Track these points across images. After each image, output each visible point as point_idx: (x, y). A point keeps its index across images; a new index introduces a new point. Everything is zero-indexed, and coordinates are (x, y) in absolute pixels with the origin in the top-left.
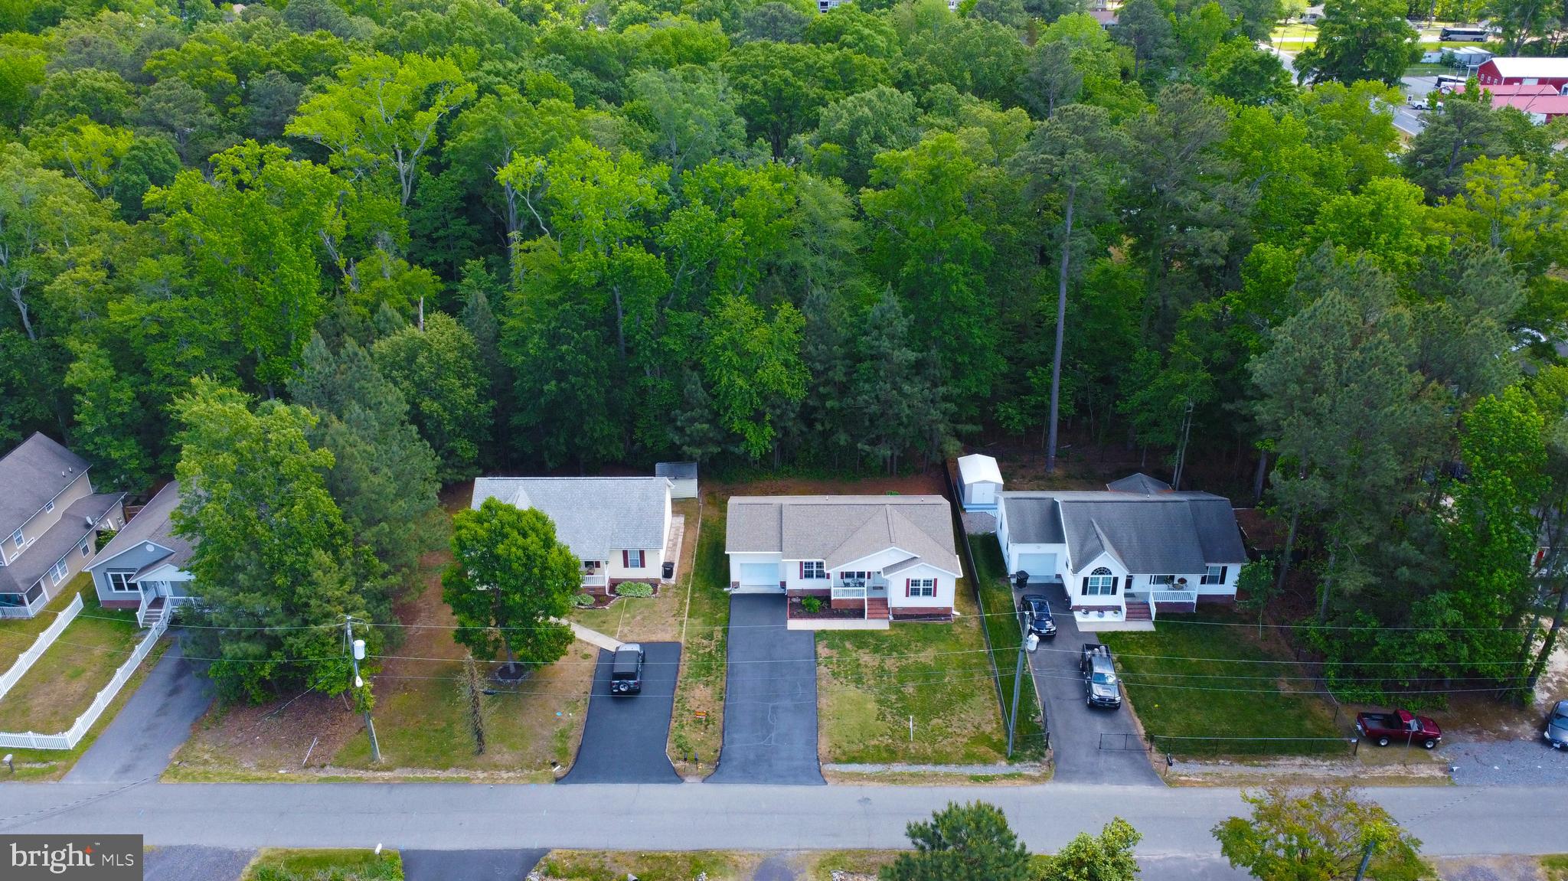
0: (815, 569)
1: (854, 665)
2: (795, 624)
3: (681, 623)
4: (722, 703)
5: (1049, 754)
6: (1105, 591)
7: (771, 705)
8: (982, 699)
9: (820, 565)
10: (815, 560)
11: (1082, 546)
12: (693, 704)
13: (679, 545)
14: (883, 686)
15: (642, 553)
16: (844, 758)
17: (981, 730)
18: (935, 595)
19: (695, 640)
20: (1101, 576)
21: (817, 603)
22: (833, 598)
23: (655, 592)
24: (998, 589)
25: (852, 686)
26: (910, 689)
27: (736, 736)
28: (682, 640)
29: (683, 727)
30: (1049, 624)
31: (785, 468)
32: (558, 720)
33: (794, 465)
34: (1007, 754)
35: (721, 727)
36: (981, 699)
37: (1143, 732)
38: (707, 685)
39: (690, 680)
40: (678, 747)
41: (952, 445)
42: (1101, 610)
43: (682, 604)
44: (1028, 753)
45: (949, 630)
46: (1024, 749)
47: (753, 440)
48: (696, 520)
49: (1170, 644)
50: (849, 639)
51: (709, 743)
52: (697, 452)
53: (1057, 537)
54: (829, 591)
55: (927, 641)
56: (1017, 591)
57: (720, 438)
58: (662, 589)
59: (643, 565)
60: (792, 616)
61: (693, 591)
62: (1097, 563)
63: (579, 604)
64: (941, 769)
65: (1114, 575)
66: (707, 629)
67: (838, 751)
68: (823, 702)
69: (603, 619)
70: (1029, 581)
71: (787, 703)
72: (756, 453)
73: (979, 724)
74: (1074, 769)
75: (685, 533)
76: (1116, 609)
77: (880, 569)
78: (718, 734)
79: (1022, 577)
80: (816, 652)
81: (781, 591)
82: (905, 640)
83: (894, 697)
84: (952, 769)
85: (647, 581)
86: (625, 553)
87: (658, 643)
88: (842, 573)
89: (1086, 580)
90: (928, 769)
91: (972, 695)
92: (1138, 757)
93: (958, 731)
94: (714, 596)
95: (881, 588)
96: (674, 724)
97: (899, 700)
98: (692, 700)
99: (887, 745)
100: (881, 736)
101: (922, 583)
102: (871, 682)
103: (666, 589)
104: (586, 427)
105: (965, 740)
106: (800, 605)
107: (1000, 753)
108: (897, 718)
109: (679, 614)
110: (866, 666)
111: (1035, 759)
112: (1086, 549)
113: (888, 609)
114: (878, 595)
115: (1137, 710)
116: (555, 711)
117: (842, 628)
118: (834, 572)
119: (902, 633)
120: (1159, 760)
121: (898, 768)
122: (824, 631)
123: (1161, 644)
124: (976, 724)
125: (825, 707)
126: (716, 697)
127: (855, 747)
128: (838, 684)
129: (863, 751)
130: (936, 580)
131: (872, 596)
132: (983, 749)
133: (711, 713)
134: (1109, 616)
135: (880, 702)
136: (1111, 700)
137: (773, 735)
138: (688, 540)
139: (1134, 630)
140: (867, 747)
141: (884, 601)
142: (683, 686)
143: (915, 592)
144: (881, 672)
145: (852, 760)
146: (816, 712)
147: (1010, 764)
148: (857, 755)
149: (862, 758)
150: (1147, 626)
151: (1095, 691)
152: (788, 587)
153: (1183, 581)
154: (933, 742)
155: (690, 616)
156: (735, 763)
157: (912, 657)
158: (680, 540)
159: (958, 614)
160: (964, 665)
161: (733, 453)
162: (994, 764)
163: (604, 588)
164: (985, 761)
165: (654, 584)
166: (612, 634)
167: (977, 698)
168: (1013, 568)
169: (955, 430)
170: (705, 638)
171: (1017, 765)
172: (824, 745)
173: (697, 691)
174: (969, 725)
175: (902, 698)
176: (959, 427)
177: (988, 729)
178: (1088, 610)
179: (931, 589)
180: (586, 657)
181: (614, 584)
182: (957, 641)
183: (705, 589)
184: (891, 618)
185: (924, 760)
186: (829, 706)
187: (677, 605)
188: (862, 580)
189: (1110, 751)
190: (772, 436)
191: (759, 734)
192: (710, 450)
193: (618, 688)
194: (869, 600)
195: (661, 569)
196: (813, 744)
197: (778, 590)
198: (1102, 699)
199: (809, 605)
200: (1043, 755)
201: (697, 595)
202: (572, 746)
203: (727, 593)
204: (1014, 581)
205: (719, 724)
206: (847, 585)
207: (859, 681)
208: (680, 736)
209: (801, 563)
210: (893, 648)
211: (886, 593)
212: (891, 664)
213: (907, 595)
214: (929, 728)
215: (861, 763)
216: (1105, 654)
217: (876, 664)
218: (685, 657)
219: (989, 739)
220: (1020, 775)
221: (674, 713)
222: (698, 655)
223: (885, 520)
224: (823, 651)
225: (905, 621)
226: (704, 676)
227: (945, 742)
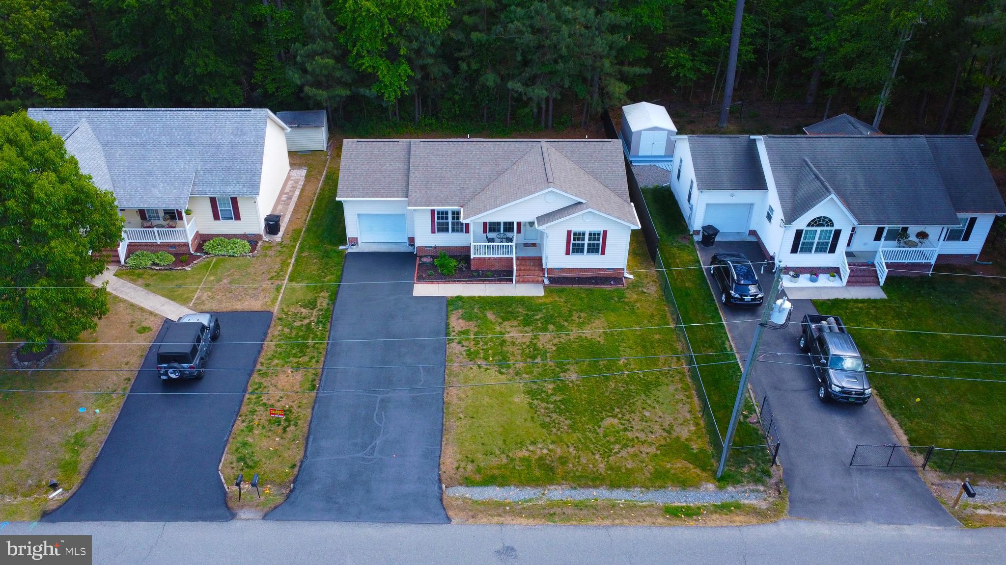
0: (450, 220)
1: (498, 342)
2: (422, 289)
3: (278, 289)
4: (313, 394)
5: (777, 472)
6: (821, 248)
7: (380, 397)
8: (671, 388)
9: (456, 215)
10: (449, 208)
11: (795, 191)
12: (272, 396)
13: (295, 199)
14: (536, 371)
15: (234, 201)
16: (478, 478)
17: (674, 435)
18: (603, 253)
19: (293, 309)
20: (819, 229)
21: (454, 263)
22: (472, 256)
23: (253, 248)
24: (679, 248)
25: (493, 372)
26: (572, 376)
27: (323, 443)
28: (276, 309)
29: (250, 429)
30: (753, 289)
31: (427, 121)
32: (79, 419)
33: (437, 118)
34: (715, 472)
35: (306, 429)
36: (670, 390)
37: (904, 438)
38: (297, 369)
39: (276, 361)
40: (240, 459)
41: (618, 89)
42: (814, 272)
43: (284, 264)
44: (745, 470)
45: (621, 297)
46: (740, 464)
47: (387, 80)
48: (321, 173)
49: (910, 315)
50: (491, 309)
51: (286, 455)
52: (322, 94)
53: (757, 182)
54: (468, 249)
55: (593, 310)
56: (702, 250)
57: (348, 79)
58: (263, 247)
59: (238, 217)
60: (421, 279)
61: (301, 249)
62: (817, 211)
63: (154, 264)
64: (620, 496)
65: (837, 227)
66: (310, 296)
67: (470, 467)
68: (453, 395)
69: (179, 282)
70: (717, 239)
71: (401, 394)
72: (390, 97)
73: (671, 426)
74: (818, 497)
75: (304, 186)
76: (834, 272)
77: (532, 218)
78: (301, 441)
79: (710, 234)
80: (447, 325)
81: (410, 249)
82: (565, 310)
83: (551, 386)
84: (636, 495)
85: (244, 237)
86: (213, 201)
87: (243, 312)
88: (485, 224)
89: (799, 233)
90: (600, 494)
91: (658, 384)
92: (907, 477)
93: (642, 436)
94: (326, 255)
95: (534, 245)
96: (240, 425)
97: (557, 390)
98: (272, 389)
99: (541, 458)
100: (533, 443)
101: (587, 237)
102: (520, 365)
103: (269, 246)
104: (187, 62)
105: (652, 450)
106: (432, 266)
107: (704, 469)
108: (554, 416)
109: (279, 276)
110: (513, 344)
111: (757, 481)
112: (801, 193)
113: (543, 270)
114: (531, 253)
115: (889, 405)
116: (78, 405)
117: (483, 294)
118: (475, 220)
119: (560, 300)
120: (936, 481)
121: (557, 493)
122: (460, 298)
123: (898, 316)
124: (666, 425)
125: (455, 400)
126: (308, 385)
127: (494, 461)
128: (475, 368)
129: (505, 466)
130: (605, 232)
131: (522, 254)
132: (678, 465)
133: (295, 409)
134: (824, 281)
135: (531, 393)
136: (857, 393)
137: (378, 442)
138: (306, 193)
139: (860, 297)
140: (512, 460)
141: (538, 261)
142: (264, 369)
143: (578, 249)
144: (533, 352)
145: (490, 481)
146: (442, 407)
147: (720, 488)
148: (496, 472)
149: (503, 477)
150: (875, 293)
151: (835, 381)
152: (418, 243)
153: (923, 235)
154: (607, 453)
155: (291, 280)
156: (317, 487)
157: (575, 333)
158: (297, 193)
159: (631, 277)
160: (644, 343)
161: (364, 96)
162: (697, 486)
163: (187, 245)
164: (684, 484)
165: (253, 240)
166: (183, 300)
167: (663, 388)
168: (697, 222)
169: (620, 72)
170: (305, 307)
171: (730, 489)
172: (450, 458)
173: (282, 377)
174: (656, 428)
175: (561, 388)
176: (626, 69)
177: (684, 433)
178: (798, 272)
179: (597, 244)
180: (143, 330)
181: (202, 240)
182: (632, 311)
183: (316, 247)
184: (546, 282)
185: (594, 480)
186: (460, 399)
187: (277, 267)
188: (509, 235)
189: (865, 469)
190: (409, 77)
191: (359, 440)
192: (337, 92)
193: (166, 374)
194: (517, 259)
195: (263, 225)
196: (434, 456)
197: (405, 248)
198: (844, 391)
199: (442, 266)
200: (767, 474)
201: (305, 254)
202: (86, 459)
203: (343, 251)
204: (698, 238)
205: (303, 425)
206: (491, 240)
207: (503, 363)
208: (245, 444)
209: (433, 211)
210: (548, 320)
211: (541, 250)
212: (547, 340)
213: (567, 253)
214: (601, 431)
215: (502, 485)
216: (835, 327)
217: (527, 340)
218: (275, 330)
219: (687, 448)
220: (738, 506)
221: (244, 409)
222: (292, 328)
223: (540, 158)
224: (457, 323)
225: (564, 286)
226: (295, 356)
227: (624, 453)
